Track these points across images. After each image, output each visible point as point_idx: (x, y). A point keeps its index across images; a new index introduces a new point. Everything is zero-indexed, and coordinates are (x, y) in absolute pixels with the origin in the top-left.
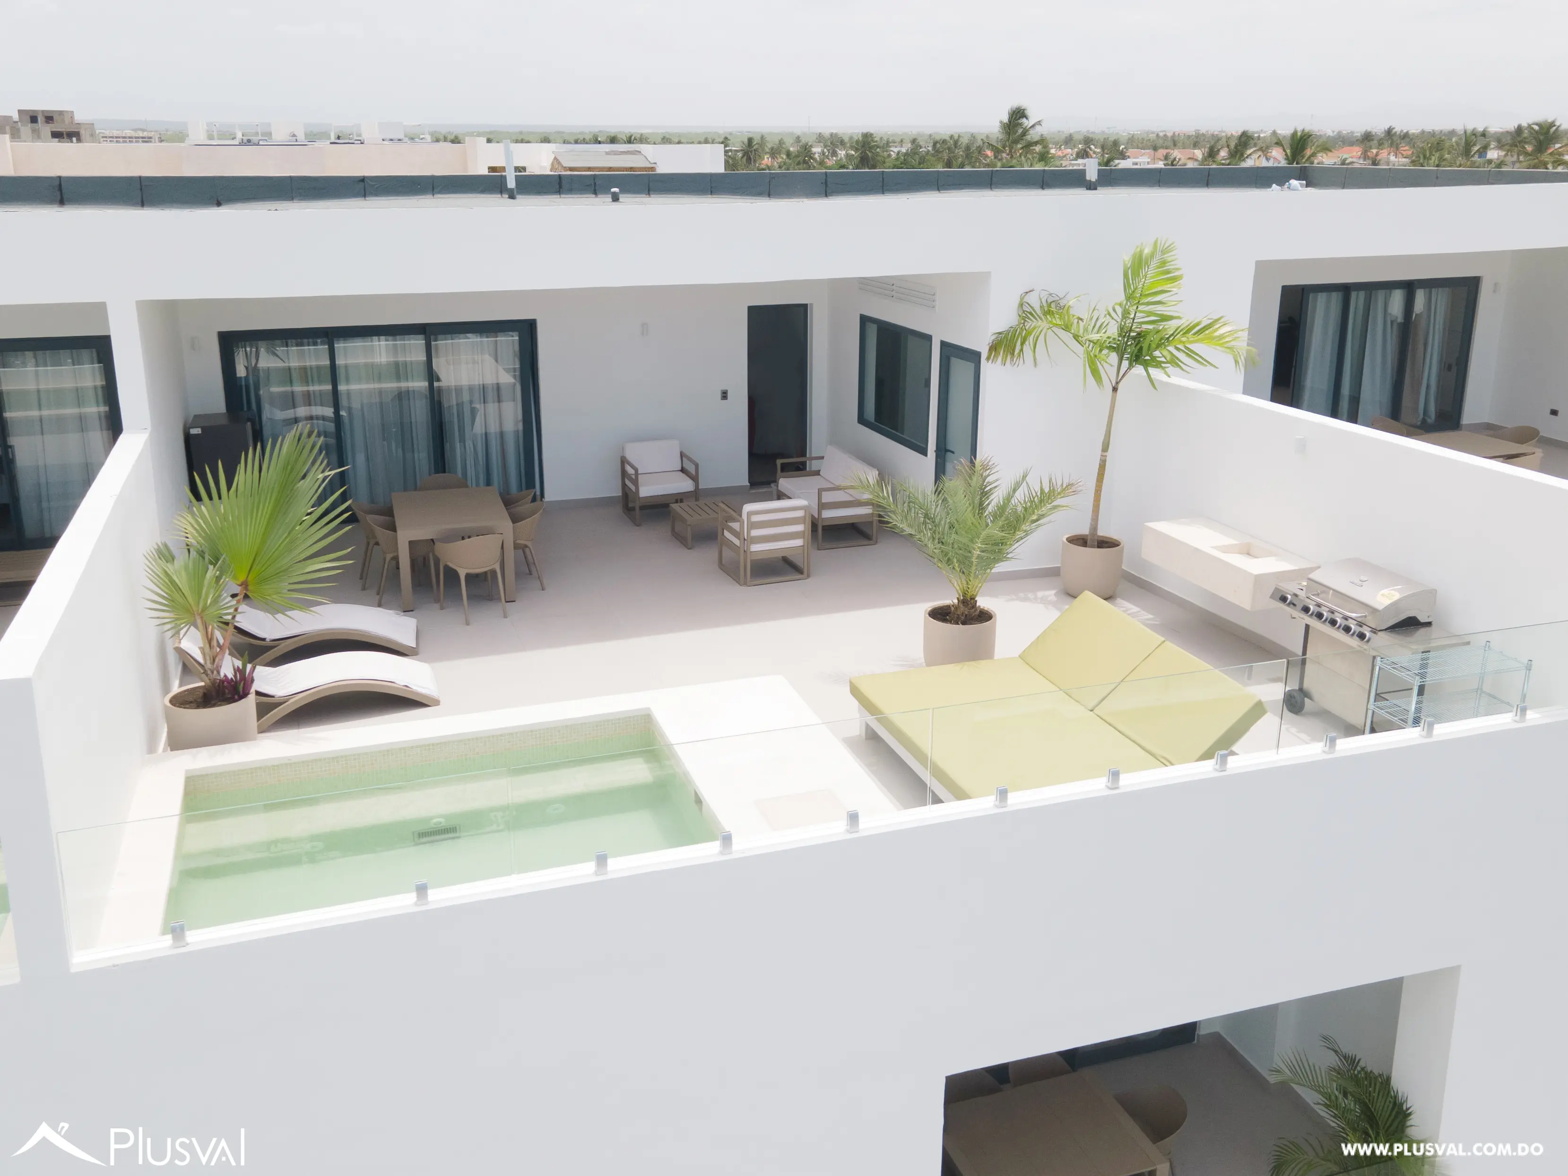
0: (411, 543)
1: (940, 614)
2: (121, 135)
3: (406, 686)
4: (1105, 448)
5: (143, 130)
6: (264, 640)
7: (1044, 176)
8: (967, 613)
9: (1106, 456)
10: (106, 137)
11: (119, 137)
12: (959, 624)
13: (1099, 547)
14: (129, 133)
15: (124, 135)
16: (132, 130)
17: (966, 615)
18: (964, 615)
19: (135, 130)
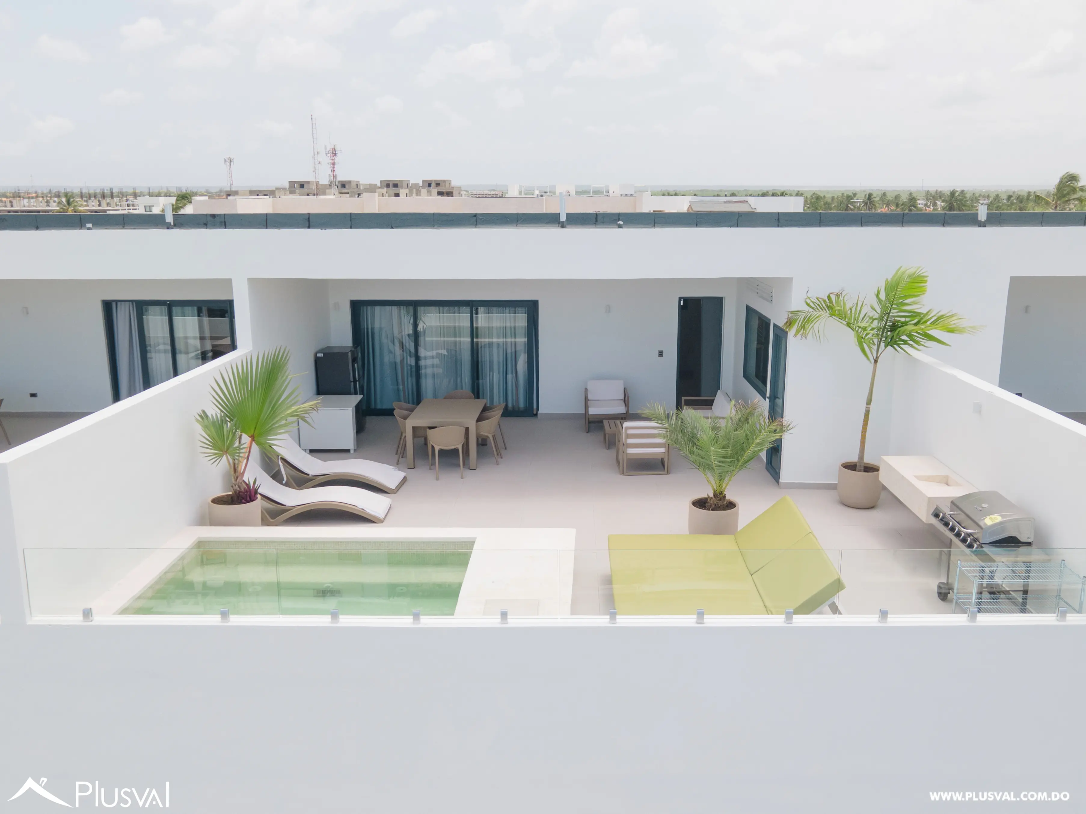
0: (414, 428)
1: (701, 504)
2: (481, 193)
3: (363, 509)
4: (869, 402)
5: (494, 190)
6: (308, 475)
7: (945, 217)
8: (715, 503)
9: (869, 408)
10: (473, 195)
11: (480, 195)
12: (710, 510)
13: (865, 471)
14: (486, 192)
15: (483, 193)
16: (488, 190)
17: (715, 505)
18: (714, 504)
19: (491, 190)
